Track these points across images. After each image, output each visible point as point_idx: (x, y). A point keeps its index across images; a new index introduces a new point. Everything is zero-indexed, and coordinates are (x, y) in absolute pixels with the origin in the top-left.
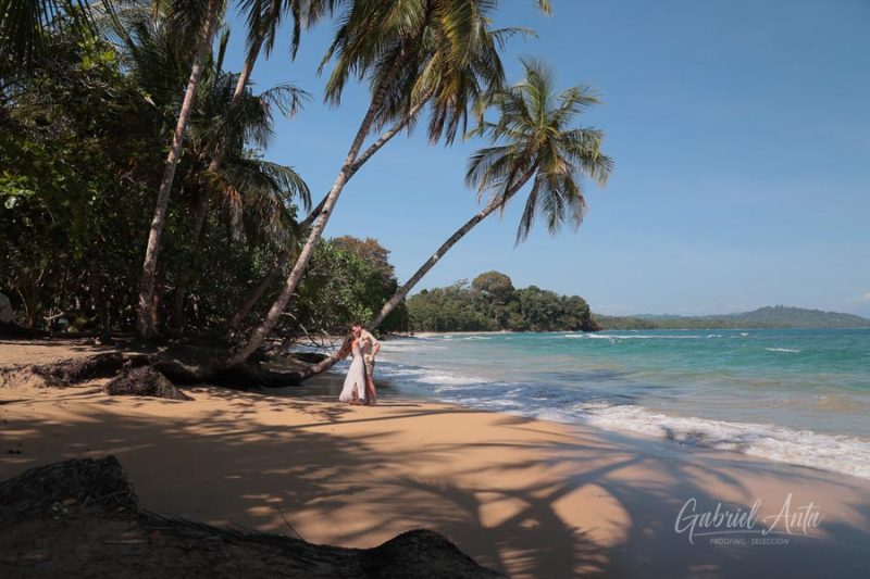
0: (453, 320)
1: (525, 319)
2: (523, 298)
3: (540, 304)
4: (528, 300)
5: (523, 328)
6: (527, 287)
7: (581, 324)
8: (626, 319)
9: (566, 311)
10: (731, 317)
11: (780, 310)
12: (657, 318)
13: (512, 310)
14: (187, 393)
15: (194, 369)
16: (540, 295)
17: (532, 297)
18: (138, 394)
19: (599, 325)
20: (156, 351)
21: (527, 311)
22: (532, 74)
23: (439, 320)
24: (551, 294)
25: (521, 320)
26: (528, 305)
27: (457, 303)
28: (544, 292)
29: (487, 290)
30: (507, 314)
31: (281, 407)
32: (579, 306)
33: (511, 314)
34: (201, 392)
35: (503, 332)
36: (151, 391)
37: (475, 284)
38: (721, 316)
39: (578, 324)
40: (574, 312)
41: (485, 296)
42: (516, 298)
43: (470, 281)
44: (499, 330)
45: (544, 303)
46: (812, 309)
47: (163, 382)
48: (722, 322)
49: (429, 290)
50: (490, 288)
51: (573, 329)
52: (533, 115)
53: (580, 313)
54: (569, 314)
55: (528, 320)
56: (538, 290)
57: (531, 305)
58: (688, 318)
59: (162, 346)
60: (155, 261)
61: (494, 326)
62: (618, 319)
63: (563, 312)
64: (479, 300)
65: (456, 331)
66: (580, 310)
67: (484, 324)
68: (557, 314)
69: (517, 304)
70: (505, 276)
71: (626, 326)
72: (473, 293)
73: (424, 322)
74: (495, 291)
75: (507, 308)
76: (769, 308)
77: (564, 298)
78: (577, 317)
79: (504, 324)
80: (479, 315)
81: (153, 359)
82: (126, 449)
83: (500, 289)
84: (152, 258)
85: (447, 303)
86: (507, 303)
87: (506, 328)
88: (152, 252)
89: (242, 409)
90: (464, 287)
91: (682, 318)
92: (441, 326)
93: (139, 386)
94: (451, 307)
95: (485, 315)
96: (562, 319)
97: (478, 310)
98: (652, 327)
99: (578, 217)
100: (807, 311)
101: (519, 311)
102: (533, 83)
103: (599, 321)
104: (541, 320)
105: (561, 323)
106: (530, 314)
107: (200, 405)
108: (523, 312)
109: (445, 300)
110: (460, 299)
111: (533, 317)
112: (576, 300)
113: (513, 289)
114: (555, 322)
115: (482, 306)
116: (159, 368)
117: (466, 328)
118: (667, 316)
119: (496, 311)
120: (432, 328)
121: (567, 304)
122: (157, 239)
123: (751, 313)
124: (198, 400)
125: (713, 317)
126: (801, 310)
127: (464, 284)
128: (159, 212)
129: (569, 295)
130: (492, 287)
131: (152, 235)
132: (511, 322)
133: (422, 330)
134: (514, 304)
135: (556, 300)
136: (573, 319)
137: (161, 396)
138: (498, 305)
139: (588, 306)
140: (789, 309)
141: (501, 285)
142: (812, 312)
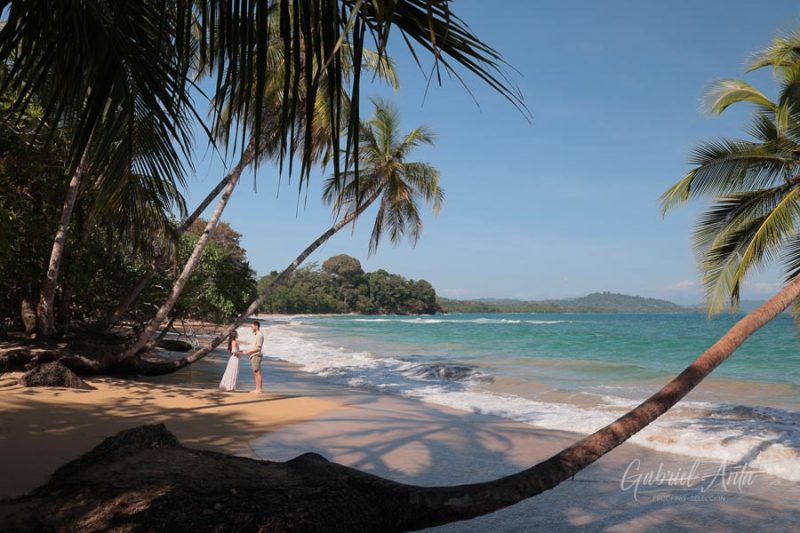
0: (303, 302)
1: (373, 302)
2: (371, 281)
3: (387, 287)
4: (376, 283)
5: (373, 312)
6: (376, 270)
7: (427, 307)
8: (470, 302)
9: (413, 294)
10: (565, 302)
11: (607, 296)
12: (499, 302)
13: (361, 293)
14: (89, 383)
15: (91, 363)
16: (389, 279)
17: (380, 280)
18: (50, 385)
19: (444, 308)
20: (57, 347)
21: (375, 294)
22: (380, 112)
23: (288, 302)
24: (399, 277)
25: (370, 303)
26: (377, 288)
27: (307, 285)
28: (392, 275)
29: (337, 273)
30: (356, 297)
31: (172, 394)
32: (425, 290)
33: (360, 296)
34: (101, 382)
35: (352, 314)
36: (60, 382)
37: (326, 266)
38: (557, 301)
39: (424, 307)
40: (420, 296)
41: (334, 279)
42: (365, 281)
43: (321, 263)
44: (349, 312)
45: (392, 287)
46: (635, 295)
47: (70, 375)
48: (556, 307)
49: (278, 272)
50: (340, 271)
51: (420, 313)
52: (380, 146)
53: (426, 297)
54: (416, 297)
55: (376, 303)
56: (386, 274)
57: (380, 288)
58: (526, 302)
59: (61, 343)
60: (57, 270)
61: (343, 308)
62: (462, 303)
63: (410, 296)
64: (328, 283)
65: (305, 313)
66: (426, 294)
67: (333, 306)
68: (404, 297)
69: (366, 287)
70: (355, 260)
71: (469, 309)
72: (324, 276)
73: (273, 304)
74: (345, 274)
75: (356, 291)
76: (597, 294)
77: (412, 282)
78: (423, 300)
79: (353, 306)
80: (329, 298)
81: (58, 356)
82: (71, 428)
83: (349, 272)
84: (56, 267)
85: (298, 285)
86: (355, 287)
87: (355, 310)
88: (55, 263)
89: (141, 396)
90: (315, 270)
91: (521, 302)
92: (290, 308)
93: (51, 378)
94: (300, 289)
95: (335, 297)
96: (409, 302)
97: (328, 292)
98: (493, 311)
99: (416, 234)
100: (630, 297)
101: (368, 294)
102: (381, 119)
103: (445, 304)
104: (389, 302)
105: (408, 306)
106: (378, 297)
107: (103, 393)
108: (372, 295)
109: (295, 282)
110: (310, 281)
111: (381, 301)
112: (423, 284)
113: (362, 272)
114: (402, 305)
115: (331, 289)
116: (65, 363)
117: (315, 311)
118: (506, 300)
119: (345, 294)
120: (281, 311)
121: (415, 287)
122: (60, 252)
123: (581, 299)
124: (100, 389)
125: (549, 301)
126: (625, 296)
127: (315, 266)
128: (62, 228)
129: (417, 280)
130: (342, 270)
131: (56, 248)
132: (360, 304)
133: (272, 312)
134: (362, 287)
135: (403, 284)
136: (420, 302)
137: (69, 386)
138: (348, 288)
139: (433, 290)
140: (614, 295)
141: (351, 268)
142: (634, 298)
